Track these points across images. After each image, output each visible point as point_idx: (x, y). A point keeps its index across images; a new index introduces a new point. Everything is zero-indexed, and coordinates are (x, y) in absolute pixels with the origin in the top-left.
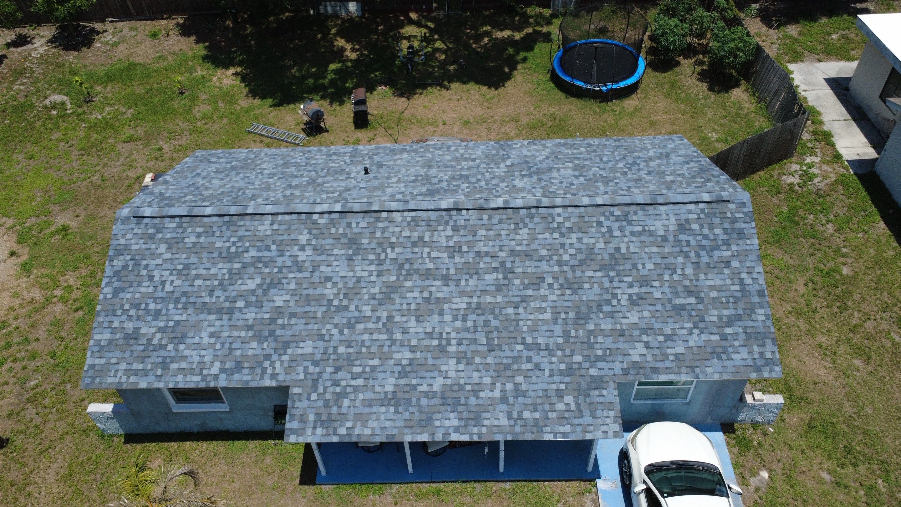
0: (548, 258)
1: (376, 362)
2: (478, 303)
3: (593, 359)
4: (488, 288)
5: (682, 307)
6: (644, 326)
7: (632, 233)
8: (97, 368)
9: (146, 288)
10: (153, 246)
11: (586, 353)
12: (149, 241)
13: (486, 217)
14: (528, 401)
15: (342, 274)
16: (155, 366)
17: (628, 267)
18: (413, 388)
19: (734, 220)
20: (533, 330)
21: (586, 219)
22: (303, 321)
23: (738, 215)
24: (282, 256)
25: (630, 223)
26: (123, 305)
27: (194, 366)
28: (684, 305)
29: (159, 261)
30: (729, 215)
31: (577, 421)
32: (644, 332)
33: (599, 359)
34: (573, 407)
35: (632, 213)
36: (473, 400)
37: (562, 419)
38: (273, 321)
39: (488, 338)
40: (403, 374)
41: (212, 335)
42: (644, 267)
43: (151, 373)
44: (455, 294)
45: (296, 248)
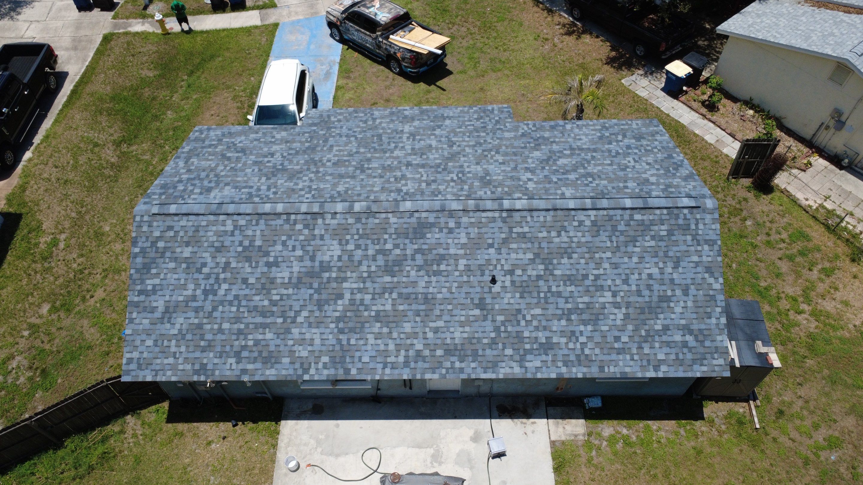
0: (326, 175)
1: (458, 130)
2: (385, 153)
4: (377, 160)
5: (238, 152)
7: (251, 187)
8: (652, 126)
9: (649, 159)
15: (492, 167)
16: (612, 127)
17: (265, 170)
18: (432, 122)
19: (162, 194)
20: (349, 143)
21: (285, 196)
22: (515, 145)
23: (156, 197)
24: (546, 176)
25: (250, 193)
29: (649, 173)
30: (163, 197)
31: (333, 113)
32: (272, 142)
34: (333, 117)
35: (244, 199)
36: (394, 118)
37: (341, 114)
38: (538, 145)
39: (381, 139)
40: (439, 126)
41: (580, 139)
42: (254, 170)
44: (403, 157)
45: (535, 180)
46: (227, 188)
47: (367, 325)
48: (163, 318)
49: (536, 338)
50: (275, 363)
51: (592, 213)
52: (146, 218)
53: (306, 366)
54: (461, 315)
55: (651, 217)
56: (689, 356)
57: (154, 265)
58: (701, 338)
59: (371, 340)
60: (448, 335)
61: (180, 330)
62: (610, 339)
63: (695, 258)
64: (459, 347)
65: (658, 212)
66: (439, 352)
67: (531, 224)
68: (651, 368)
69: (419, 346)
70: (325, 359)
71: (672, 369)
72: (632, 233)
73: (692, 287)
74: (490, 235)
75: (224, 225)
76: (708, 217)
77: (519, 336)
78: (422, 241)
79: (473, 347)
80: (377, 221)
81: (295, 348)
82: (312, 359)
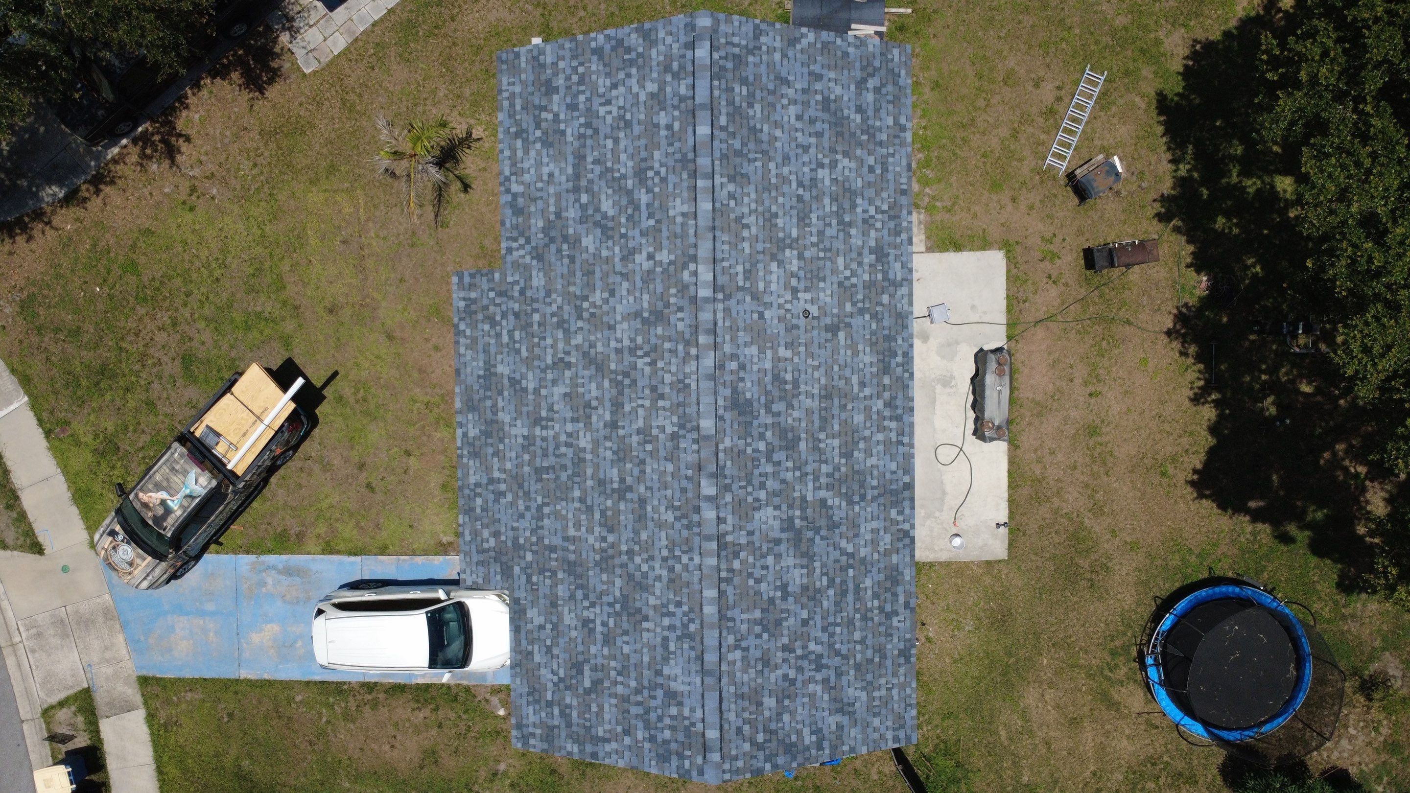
0: (636, 540)
1: (524, 353)
2: (584, 460)
3: (529, 571)
4: (601, 471)
5: (581, 672)
6: (560, 628)
7: (666, 639)
8: (516, 61)
9: (603, 83)
10: (655, 75)
11: (534, 565)
12: (662, 68)
13: (690, 473)
14: (490, 504)
15: (619, 308)
16: (518, 123)
17: (625, 626)
18: (500, 393)
19: (681, 757)
20: (556, 515)
21: (685, 590)
22: (565, 271)
23: (687, 763)
24: (642, 234)
25: (679, 639)
26: (582, 64)
27: (519, 165)
28: (582, 674)
29: (635, 89)
30: (687, 753)
31: (474, 547)
32: (555, 627)
33: (529, 577)
34: (485, 545)
35: (693, 644)
36: (490, 450)
37: (475, 534)
38: (565, 238)
39: (548, 468)
40: (513, 382)
41: (551, 175)
42: (624, 642)
43: (512, 121)
44: (595, 435)
45: (651, 249)
46: (666, 671)
47: (856, 467)
48: (849, 713)
49: (871, 265)
50: (897, 570)
51: (718, 180)
52: (727, 766)
53: (901, 535)
54: (845, 354)
55: (724, 103)
56: (890, 88)
57: (787, 741)
58: (870, 70)
59: (873, 461)
60: (868, 370)
61: (863, 689)
62: (871, 177)
63: (777, 56)
64: (881, 357)
65: (716, 93)
66: (886, 380)
67: (733, 262)
68: (902, 134)
69: (880, 404)
70: (893, 513)
71: (903, 110)
72: (745, 132)
73: (812, 67)
74: (748, 316)
75: (734, 662)
76: (723, 28)
77: (869, 285)
78: (755, 404)
79: (881, 340)
80: (729, 463)
81: (882, 550)
82: (894, 528)
